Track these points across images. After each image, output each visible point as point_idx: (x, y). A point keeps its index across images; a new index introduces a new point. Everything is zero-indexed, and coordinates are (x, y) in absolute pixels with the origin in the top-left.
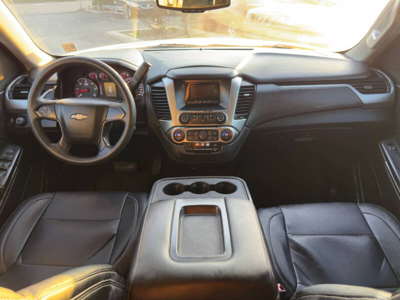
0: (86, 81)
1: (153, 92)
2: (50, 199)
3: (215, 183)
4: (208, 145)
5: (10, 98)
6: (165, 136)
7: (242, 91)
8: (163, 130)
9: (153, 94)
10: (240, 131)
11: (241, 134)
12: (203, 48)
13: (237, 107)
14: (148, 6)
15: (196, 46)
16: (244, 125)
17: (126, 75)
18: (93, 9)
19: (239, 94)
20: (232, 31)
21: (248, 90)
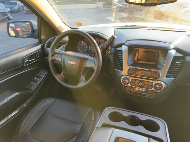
0: (83, 43)
1: (115, 53)
2: (53, 102)
3: (144, 120)
4: (144, 90)
5: (46, 47)
6: (118, 80)
7: (175, 59)
8: (117, 76)
9: (115, 54)
10: (169, 85)
11: (169, 88)
12: (151, 29)
13: (169, 69)
14: (128, 6)
15: (148, 27)
16: (173, 82)
17: (103, 41)
18: (102, 7)
19: (172, 61)
20: (171, 20)
21: (179, 59)
